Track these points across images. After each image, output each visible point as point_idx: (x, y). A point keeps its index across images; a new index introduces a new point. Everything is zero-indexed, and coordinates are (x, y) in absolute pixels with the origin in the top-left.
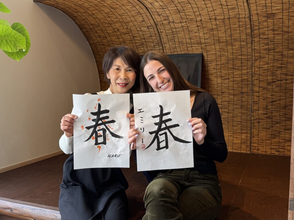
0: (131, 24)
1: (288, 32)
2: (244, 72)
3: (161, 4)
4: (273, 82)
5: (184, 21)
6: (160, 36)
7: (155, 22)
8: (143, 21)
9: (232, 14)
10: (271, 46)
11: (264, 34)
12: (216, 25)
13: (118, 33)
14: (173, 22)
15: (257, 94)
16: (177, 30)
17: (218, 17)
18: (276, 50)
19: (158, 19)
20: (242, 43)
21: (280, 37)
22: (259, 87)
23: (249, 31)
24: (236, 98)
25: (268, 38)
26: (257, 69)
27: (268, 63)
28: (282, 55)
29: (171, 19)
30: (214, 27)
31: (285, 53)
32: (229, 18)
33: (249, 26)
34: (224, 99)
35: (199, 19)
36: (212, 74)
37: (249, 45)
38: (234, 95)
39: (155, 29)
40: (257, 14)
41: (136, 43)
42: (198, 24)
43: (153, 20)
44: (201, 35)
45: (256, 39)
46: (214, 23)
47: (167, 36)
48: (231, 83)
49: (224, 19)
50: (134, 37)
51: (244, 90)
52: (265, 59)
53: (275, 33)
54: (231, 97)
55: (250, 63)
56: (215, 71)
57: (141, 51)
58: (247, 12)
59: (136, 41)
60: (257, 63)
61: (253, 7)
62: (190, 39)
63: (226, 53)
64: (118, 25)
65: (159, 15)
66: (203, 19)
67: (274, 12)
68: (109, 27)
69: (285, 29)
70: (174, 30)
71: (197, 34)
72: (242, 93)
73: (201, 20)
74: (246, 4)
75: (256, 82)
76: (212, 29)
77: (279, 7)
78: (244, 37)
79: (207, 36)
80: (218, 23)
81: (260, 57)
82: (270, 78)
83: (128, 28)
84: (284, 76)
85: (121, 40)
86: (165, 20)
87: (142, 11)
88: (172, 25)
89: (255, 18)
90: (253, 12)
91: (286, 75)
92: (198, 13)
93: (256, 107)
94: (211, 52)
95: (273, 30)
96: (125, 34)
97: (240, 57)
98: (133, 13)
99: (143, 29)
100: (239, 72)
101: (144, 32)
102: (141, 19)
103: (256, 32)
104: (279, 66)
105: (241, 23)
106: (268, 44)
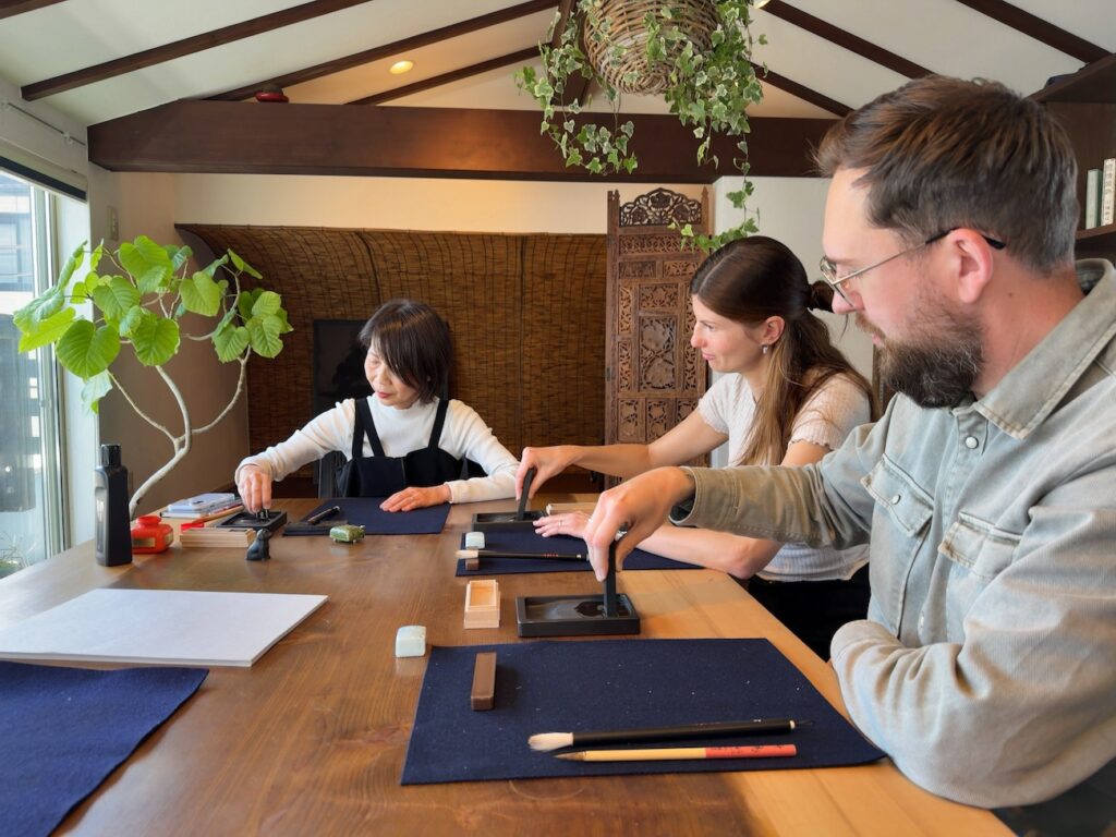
0: (331, 268)
1: (570, 299)
2: (510, 352)
3: (397, 247)
4: (550, 368)
5: (425, 272)
6: (378, 290)
7: (374, 270)
8: (352, 266)
9: (497, 270)
10: (547, 317)
11: (538, 300)
12: (473, 282)
13: (299, 281)
14: (407, 272)
15: (528, 385)
16: (410, 283)
17: (477, 272)
18: (554, 322)
19: (382, 265)
20: (508, 311)
21: (559, 305)
22: (531, 375)
23: (518, 294)
24: (498, 392)
25: (543, 306)
26: (527, 349)
27: (542, 341)
28: (561, 329)
29: (403, 268)
30: (469, 284)
31: (565, 326)
32: (492, 275)
33: (518, 288)
34: (481, 394)
35: (448, 271)
36: (462, 355)
37: (518, 314)
38: (495, 387)
39: (373, 279)
40: (532, 273)
41: (331, 299)
42: (446, 279)
43: (373, 266)
44: (449, 294)
45: (528, 306)
46: (470, 278)
47: (391, 291)
48: (490, 370)
49: (485, 275)
50: (329, 289)
51: (510, 379)
52: (539, 335)
53: (554, 299)
54: (491, 390)
55: (517, 341)
56: (466, 350)
57: (339, 313)
58: (519, 269)
59: (333, 296)
60: (527, 340)
61: (528, 264)
62: (430, 299)
63: (484, 324)
64: (302, 269)
65: (385, 260)
66: (454, 271)
67: (554, 272)
68: (285, 269)
69: (566, 295)
70: (406, 284)
71: (442, 293)
72: (507, 384)
73: (451, 274)
74: (519, 260)
75: (527, 367)
76: (466, 288)
77: (562, 266)
78: (511, 302)
79: (456, 297)
80: (476, 279)
81: (532, 332)
82: (545, 361)
83: (321, 274)
84: (563, 360)
85: (303, 292)
86: (393, 268)
87: (357, 252)
88: (403, 277)
89: (527, 277)
90: (528, 270)
91: (567, 358)
92: (449, 264)
93: (527, 405)
94: (462, 321)
95: (551, 295)
96: (314, 282)
97: (504, 330)
98: (340, 254)
99: (349, 277)
100: (502, 353)
101: (350, 282)
102: (352, 263)
103: (528, 296)
104: (557, 344)
105: (508, 283)
106: (542, 314)
